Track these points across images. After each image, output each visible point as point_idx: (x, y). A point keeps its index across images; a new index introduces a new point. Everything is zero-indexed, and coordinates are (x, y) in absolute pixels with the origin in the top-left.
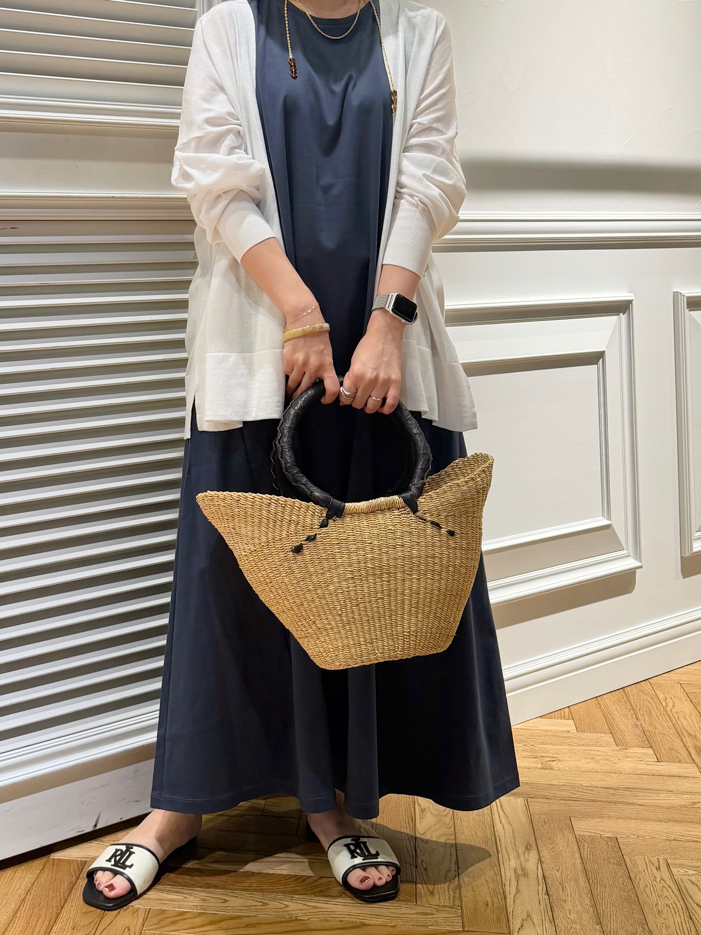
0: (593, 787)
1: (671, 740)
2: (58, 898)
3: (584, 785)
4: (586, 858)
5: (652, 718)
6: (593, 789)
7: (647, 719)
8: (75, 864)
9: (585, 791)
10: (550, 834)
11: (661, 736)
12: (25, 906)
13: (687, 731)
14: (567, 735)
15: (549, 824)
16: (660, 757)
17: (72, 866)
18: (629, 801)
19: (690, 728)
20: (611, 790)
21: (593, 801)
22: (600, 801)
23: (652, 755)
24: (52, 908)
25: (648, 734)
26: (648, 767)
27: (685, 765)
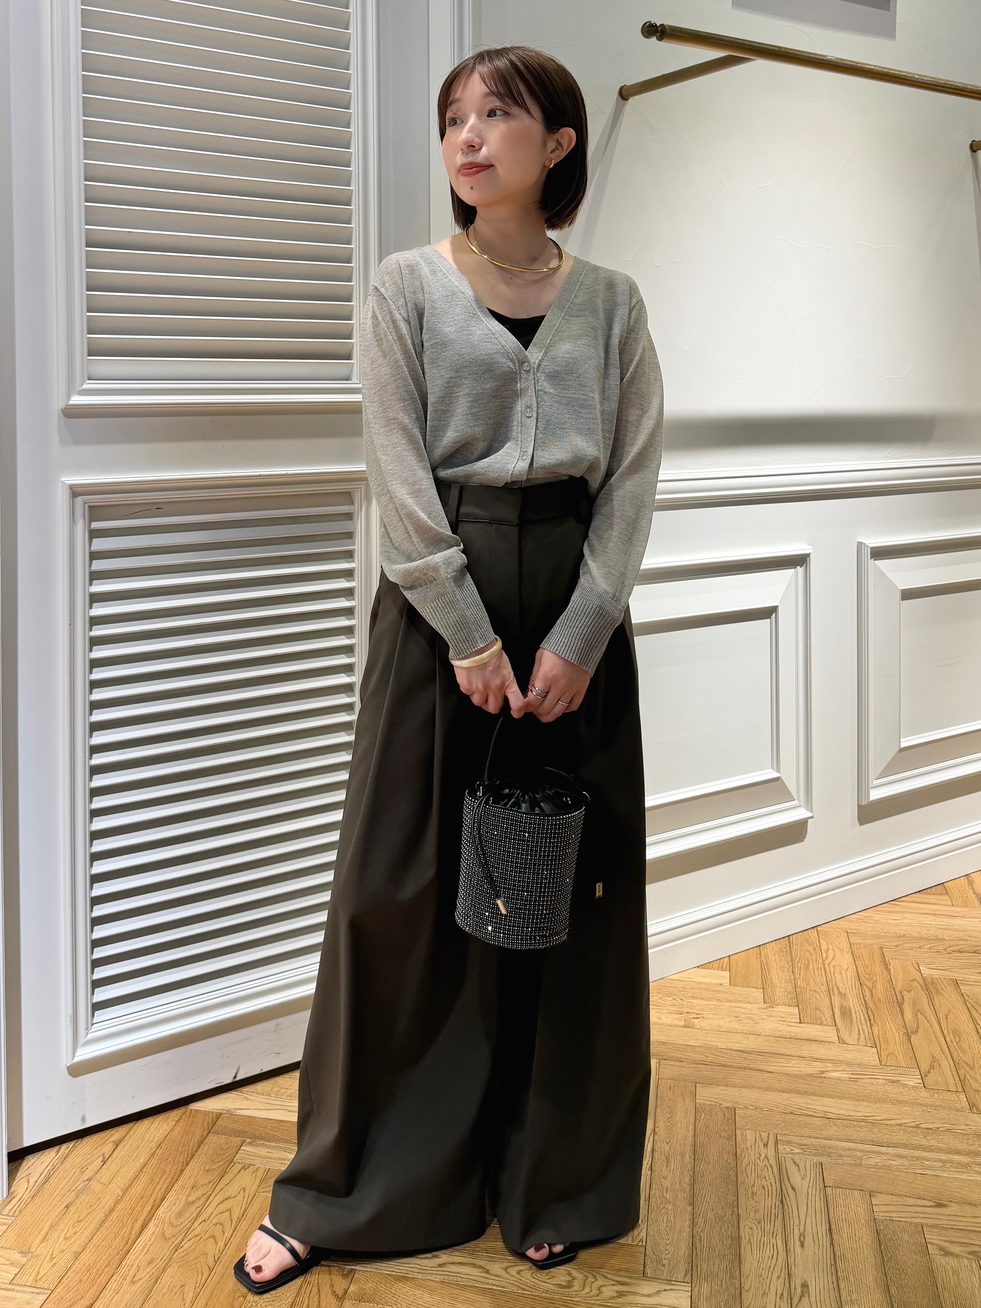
0: (728, 1050)
1: (819, 999)
2: (186, 1153)
3: (720, 1047)
4: (699, 1132)
5: (808, 971)
6: (728, 1051)
7: (802, 972)
8: (211, 1117)
9: (718, 1054)
10: (671, 1102)
11: (811, 993)
12: (153, 1159)
13: (838, 988)
14: (716, 989)
15: (673, 1090)
16: (803, 1017)
17: (207, 1118)
18: (760, 1067)
19: (842, 985)
20: (744, 1054)
21: (723, 1065)
22: (731, 1066)
23: (796, 1015)
24: (178, 1164)
25: (798, 990)
26: (789, 1029)
27: (825, 1028)
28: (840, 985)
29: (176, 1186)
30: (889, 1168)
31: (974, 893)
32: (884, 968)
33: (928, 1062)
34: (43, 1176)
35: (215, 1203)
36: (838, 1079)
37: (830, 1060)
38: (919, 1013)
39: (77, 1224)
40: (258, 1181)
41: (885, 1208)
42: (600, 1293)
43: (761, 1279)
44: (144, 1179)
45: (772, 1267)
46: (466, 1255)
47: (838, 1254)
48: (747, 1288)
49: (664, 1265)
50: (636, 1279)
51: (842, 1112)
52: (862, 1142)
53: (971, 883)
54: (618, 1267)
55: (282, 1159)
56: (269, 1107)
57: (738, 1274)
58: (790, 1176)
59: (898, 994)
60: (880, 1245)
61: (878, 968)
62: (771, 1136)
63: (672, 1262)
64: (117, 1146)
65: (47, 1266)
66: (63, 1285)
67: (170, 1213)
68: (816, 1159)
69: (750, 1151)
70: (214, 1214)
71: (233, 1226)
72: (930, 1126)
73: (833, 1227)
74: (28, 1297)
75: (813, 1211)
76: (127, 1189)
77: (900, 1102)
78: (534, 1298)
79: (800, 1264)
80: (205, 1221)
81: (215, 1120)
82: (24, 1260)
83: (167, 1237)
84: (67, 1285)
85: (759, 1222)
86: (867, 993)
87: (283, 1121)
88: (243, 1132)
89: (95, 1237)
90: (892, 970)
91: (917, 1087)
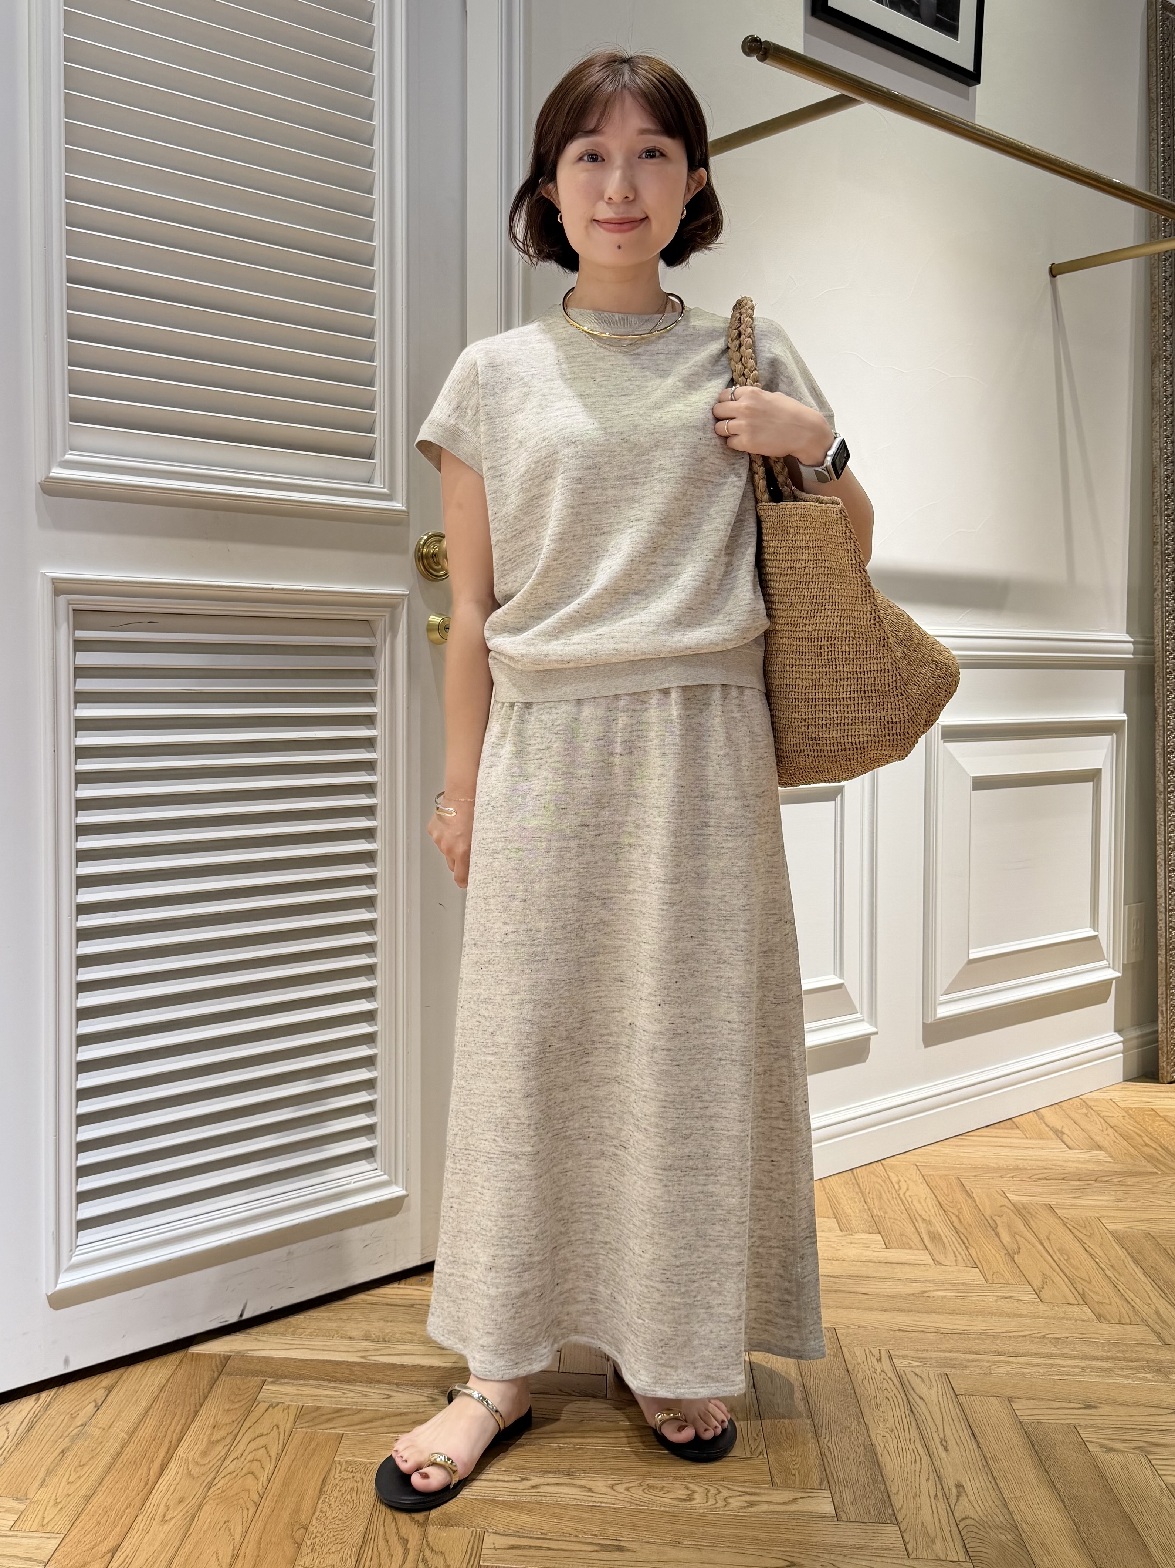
1: (902, 1226)
2: (197, 1395)
5: (882, 1201)
7: (876, 1202)
8: (218, 1358)
11: (892, 1221)
12: (159, 1402)
13: (920, 1216)
16: (889, 1243)
17: (213, 1360)
18: (853, 1290)
23: (880, 1241)
24: (190, 1405)
25: (876, 1219)
26: (875, 1254)
27: (916, 1252)
28: (923, 1213)
29: (193, 1426)
30: (1023, 1374)
31: (1046, 1125)
32: (965, 1196)
33: (1040, 1279)
34: (25, 1423)
35: (245, 1440)
36: (944, 1297)
37: (929, 1281)
38: (1017, 1236)
39: (79, 1469)
40: (292, 1418)
41: (1029, 1412)
42: (727, 1504)
43: (909, 1482)
44: (151, 1424)
45: (918, 1470)
46: (561, 1476)
47: (988, 1455)
48: (895, 1491)
49: (794, 1475)
50: (766, 1488)
51: (956, 1327)
52: (985, 1353)
53: (1042, 1118)
54: (742, 1479)
55: (316, 1396)
56: (287, 1346)
57: (880, 1478)
58: (915, 1387)
59: (989, 1219)
60: (1033, 1446)
61: (960, 1196)
62: (883, 1352)
63: (802, 1472)
64: (110, 1392)
65: (51, 1512)
66: (78, 1528)
67: (193, 1453)
68: (939, 1371)
69: (862, 1366)
70: (247, 1452)
71: (273, 1461)
72: (1058, 1336)
73: (976, 1432)
74: (35, 1542)
75: (950, 1418)
76: (133, 1432)
77: (1019, 1316)
78: (653, 1512)
79: (949, 1467)
80: (237, 1458)
81: (224, 1362)
82: (22, 1507)
83: (196, 1475)
84: (83, 1528)
85: (892, 1431)
86: (954, 1219)
87: (307, 1360)
88: (261, 1372)
89: (105, 1482)
90: (977, 1199)
91: (1033, 1302)
